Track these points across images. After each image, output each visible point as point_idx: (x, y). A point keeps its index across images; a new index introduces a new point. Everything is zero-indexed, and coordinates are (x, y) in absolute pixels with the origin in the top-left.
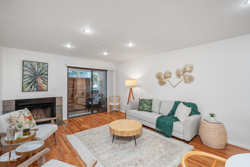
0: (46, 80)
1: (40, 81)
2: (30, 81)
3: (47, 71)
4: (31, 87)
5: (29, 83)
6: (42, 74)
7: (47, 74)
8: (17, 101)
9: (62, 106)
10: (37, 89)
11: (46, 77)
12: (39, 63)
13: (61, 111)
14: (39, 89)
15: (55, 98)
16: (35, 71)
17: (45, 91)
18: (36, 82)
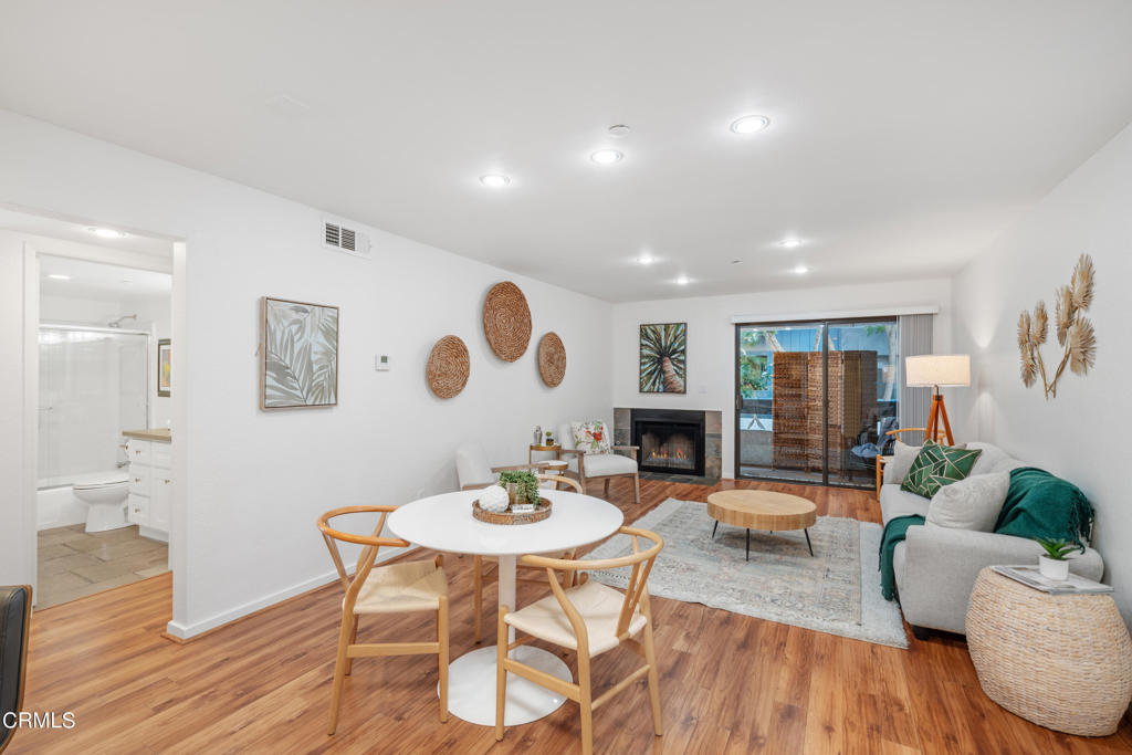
0: (682, 366)
1: (669, 367)
2: (653, 368)
3: (684, 342)
4: (654, 383)
5: (651, 373)
6: (674, 352)
7: (683, 352)
8: (633, 410)
9: (719, 436)
10: (665, 387)
11: (682, 358)
12: (667, 326)
13: (718, 451)
14: (669, 388)
15: (704, 412)
16: (661, 345)
17: (679, 392)
18: (662, 371)
